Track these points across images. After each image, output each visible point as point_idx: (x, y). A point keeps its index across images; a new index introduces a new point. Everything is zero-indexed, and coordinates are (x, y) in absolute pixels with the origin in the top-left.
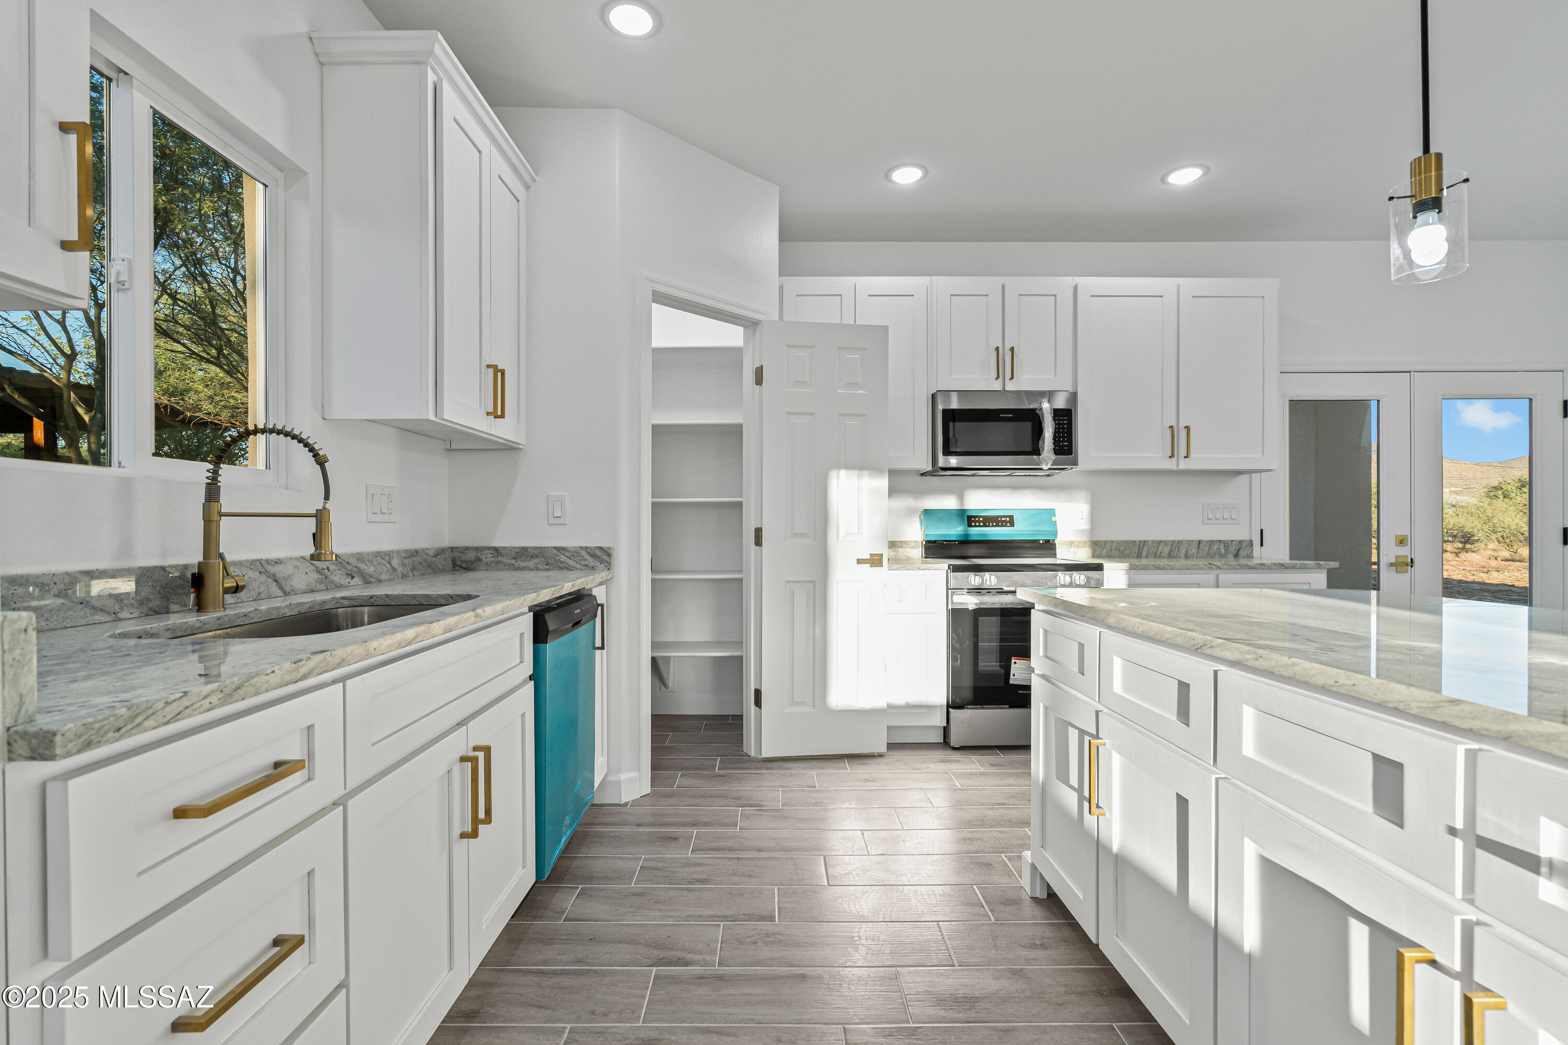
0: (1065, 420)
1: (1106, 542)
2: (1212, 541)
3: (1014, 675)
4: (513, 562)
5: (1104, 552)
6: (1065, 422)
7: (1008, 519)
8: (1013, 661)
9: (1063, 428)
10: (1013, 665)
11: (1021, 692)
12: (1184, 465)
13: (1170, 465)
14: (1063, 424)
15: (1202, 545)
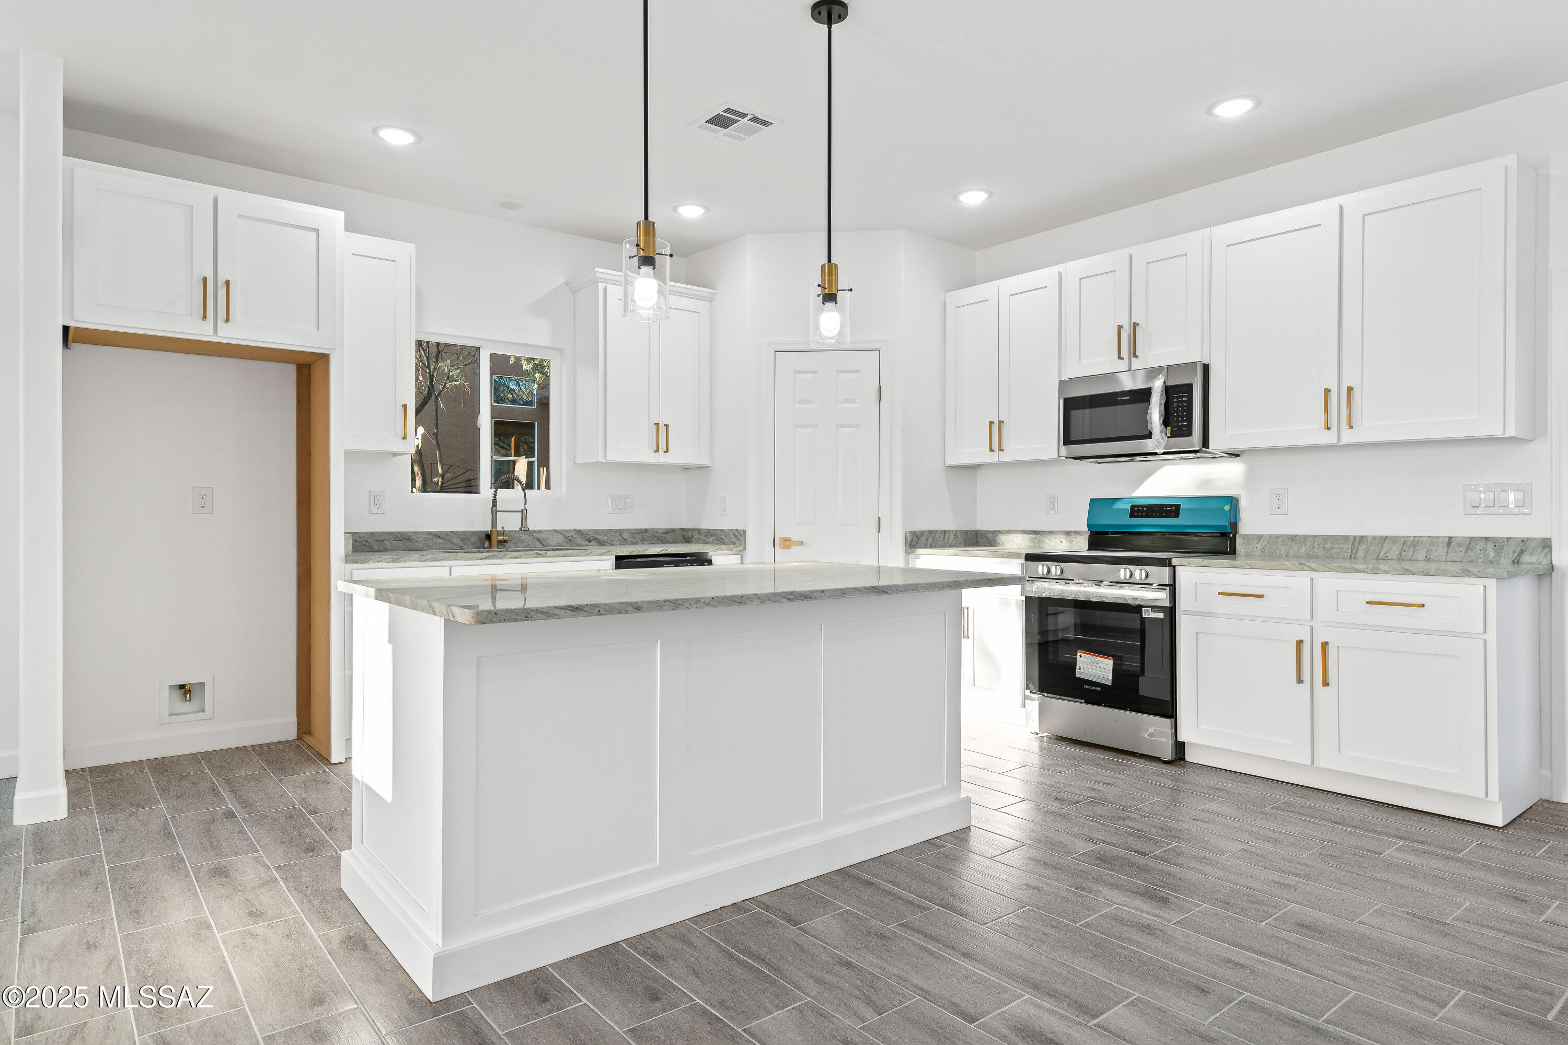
0: (1185, 396)
1: (1305, 537)
2: (1472, 538)
3: (1080, 669)
4: (704, 538)
5: (1303, 549)
6: (1185, 399)
7: (1174, 508)
8: (1079, 654)
9: (1183, 406)
10: (1079, 659)
11: (1087, 687)
12: (1348, 437)
13: (1329, 438)
14: (1182, 402)
15: (1453, 544)
